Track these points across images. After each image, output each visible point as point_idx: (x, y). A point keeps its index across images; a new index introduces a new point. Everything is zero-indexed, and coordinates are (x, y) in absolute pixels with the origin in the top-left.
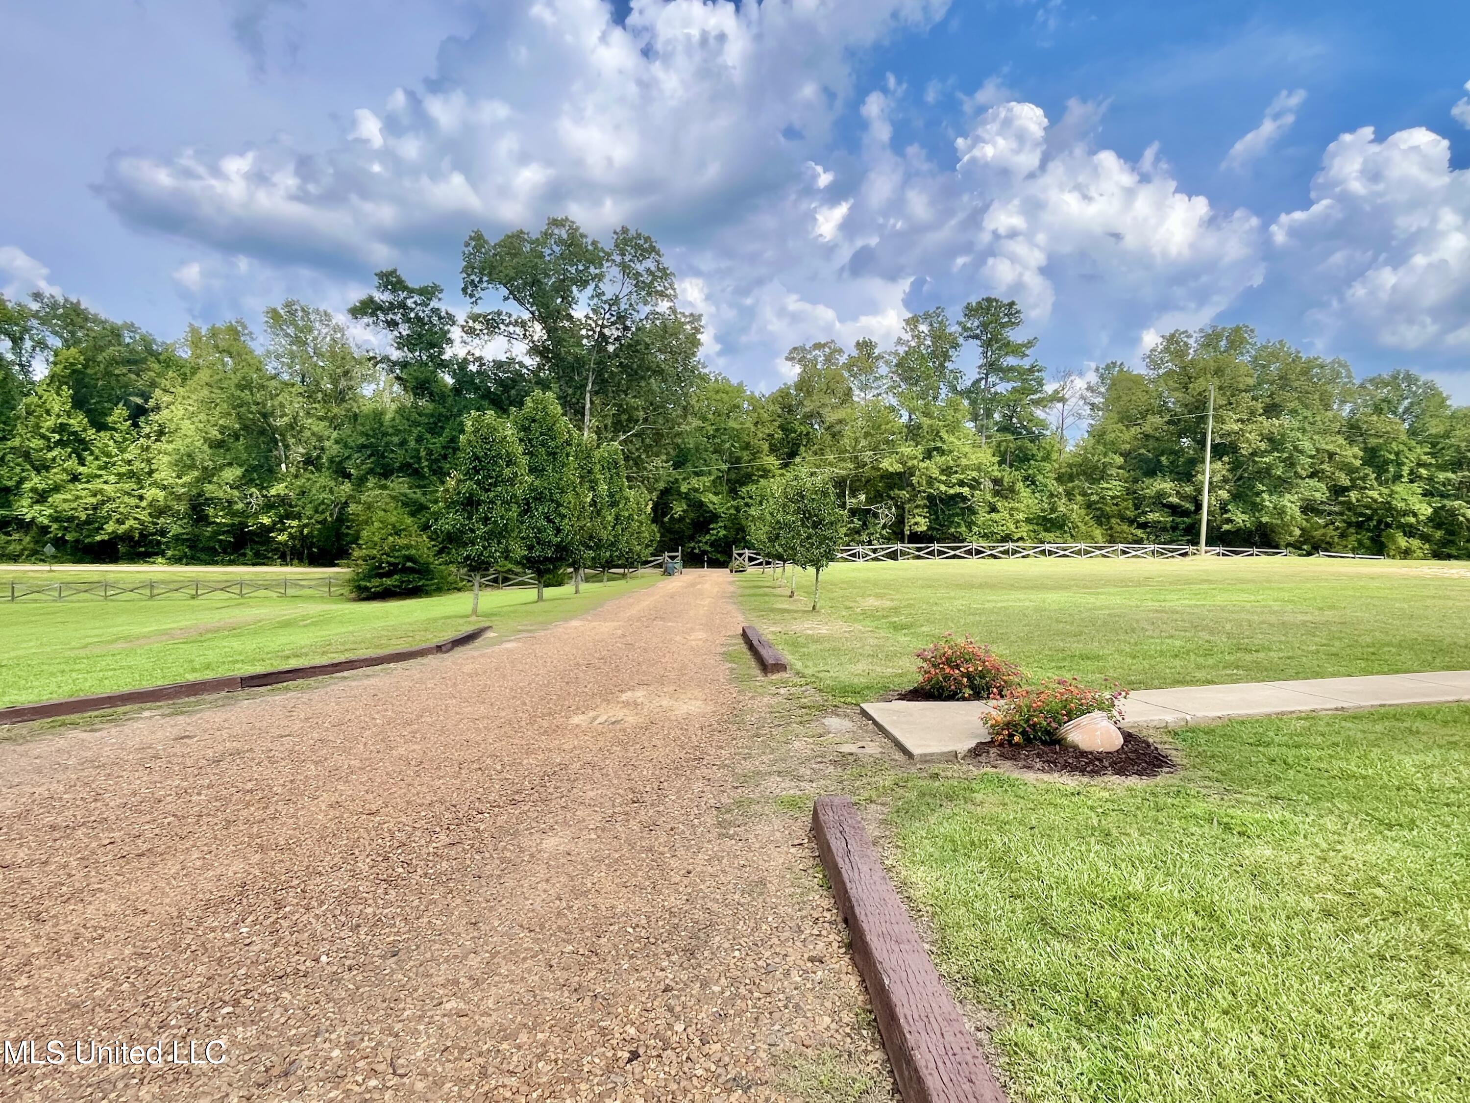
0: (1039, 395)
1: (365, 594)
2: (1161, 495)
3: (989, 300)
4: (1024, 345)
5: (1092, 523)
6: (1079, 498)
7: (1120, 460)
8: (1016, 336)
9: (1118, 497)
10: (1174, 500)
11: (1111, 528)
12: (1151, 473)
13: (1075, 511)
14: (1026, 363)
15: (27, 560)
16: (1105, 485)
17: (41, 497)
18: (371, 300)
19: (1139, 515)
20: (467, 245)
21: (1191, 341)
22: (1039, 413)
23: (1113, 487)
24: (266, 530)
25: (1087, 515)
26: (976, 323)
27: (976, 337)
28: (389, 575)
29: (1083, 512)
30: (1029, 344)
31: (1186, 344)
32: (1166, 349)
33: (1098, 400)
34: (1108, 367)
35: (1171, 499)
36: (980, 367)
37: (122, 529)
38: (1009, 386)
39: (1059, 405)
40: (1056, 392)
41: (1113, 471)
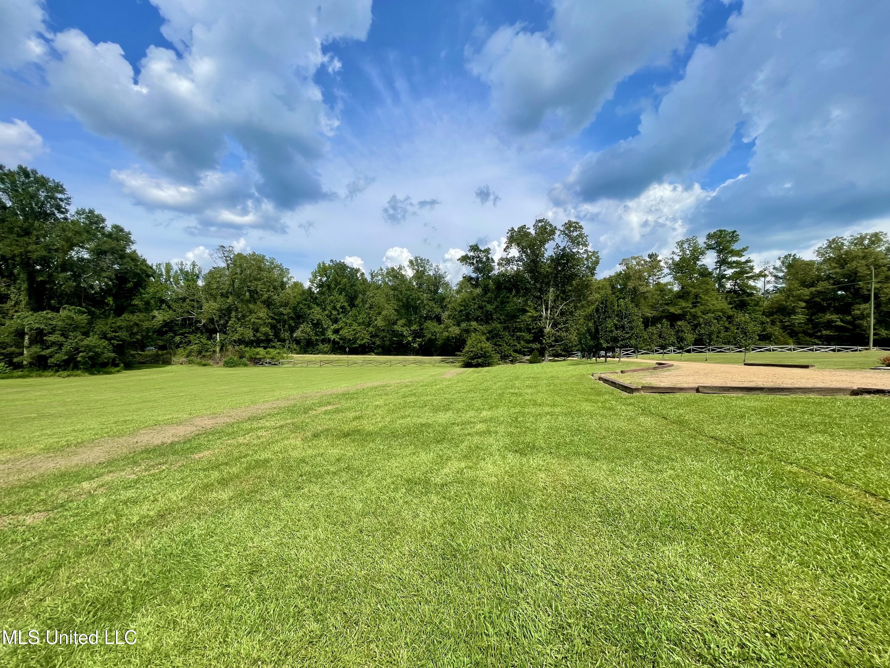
0: (750, 274)
1: (468, 365)
2: (830, 322)
3: (721, 231)
4: (742, 251)
5: (786, 336)
6: (778, 324)
7: (803, 304)
8: (736, 247)
9: (802, 323)
10: (839, 323)
11: (798, 339)
12: (824, 310)
13: (776, 330)
14: (743, 259)
15: (330, 354)
16: (794, 317)
17: (336, 331)
18: (467, 255)
19: (817, 332)
20: (508, 233)
21: (845, 242)
22: (751, 283)
23: (799, 318)
24: (409, 343)
25: (784, 332)
26: (713, 242)
27: (713, 249)
28: (479, 358)
29: (781, 331)
30: (744, 250)
31: (842, 244)
32: (829, 246)
33: (781, 274)
34: (786, 257)
35: (837, 323)
36: (716, 263)
37: (363, 342)
38: (732, 271)
39: (763, 279)
40: (761, 272)
41: (799, 310)
